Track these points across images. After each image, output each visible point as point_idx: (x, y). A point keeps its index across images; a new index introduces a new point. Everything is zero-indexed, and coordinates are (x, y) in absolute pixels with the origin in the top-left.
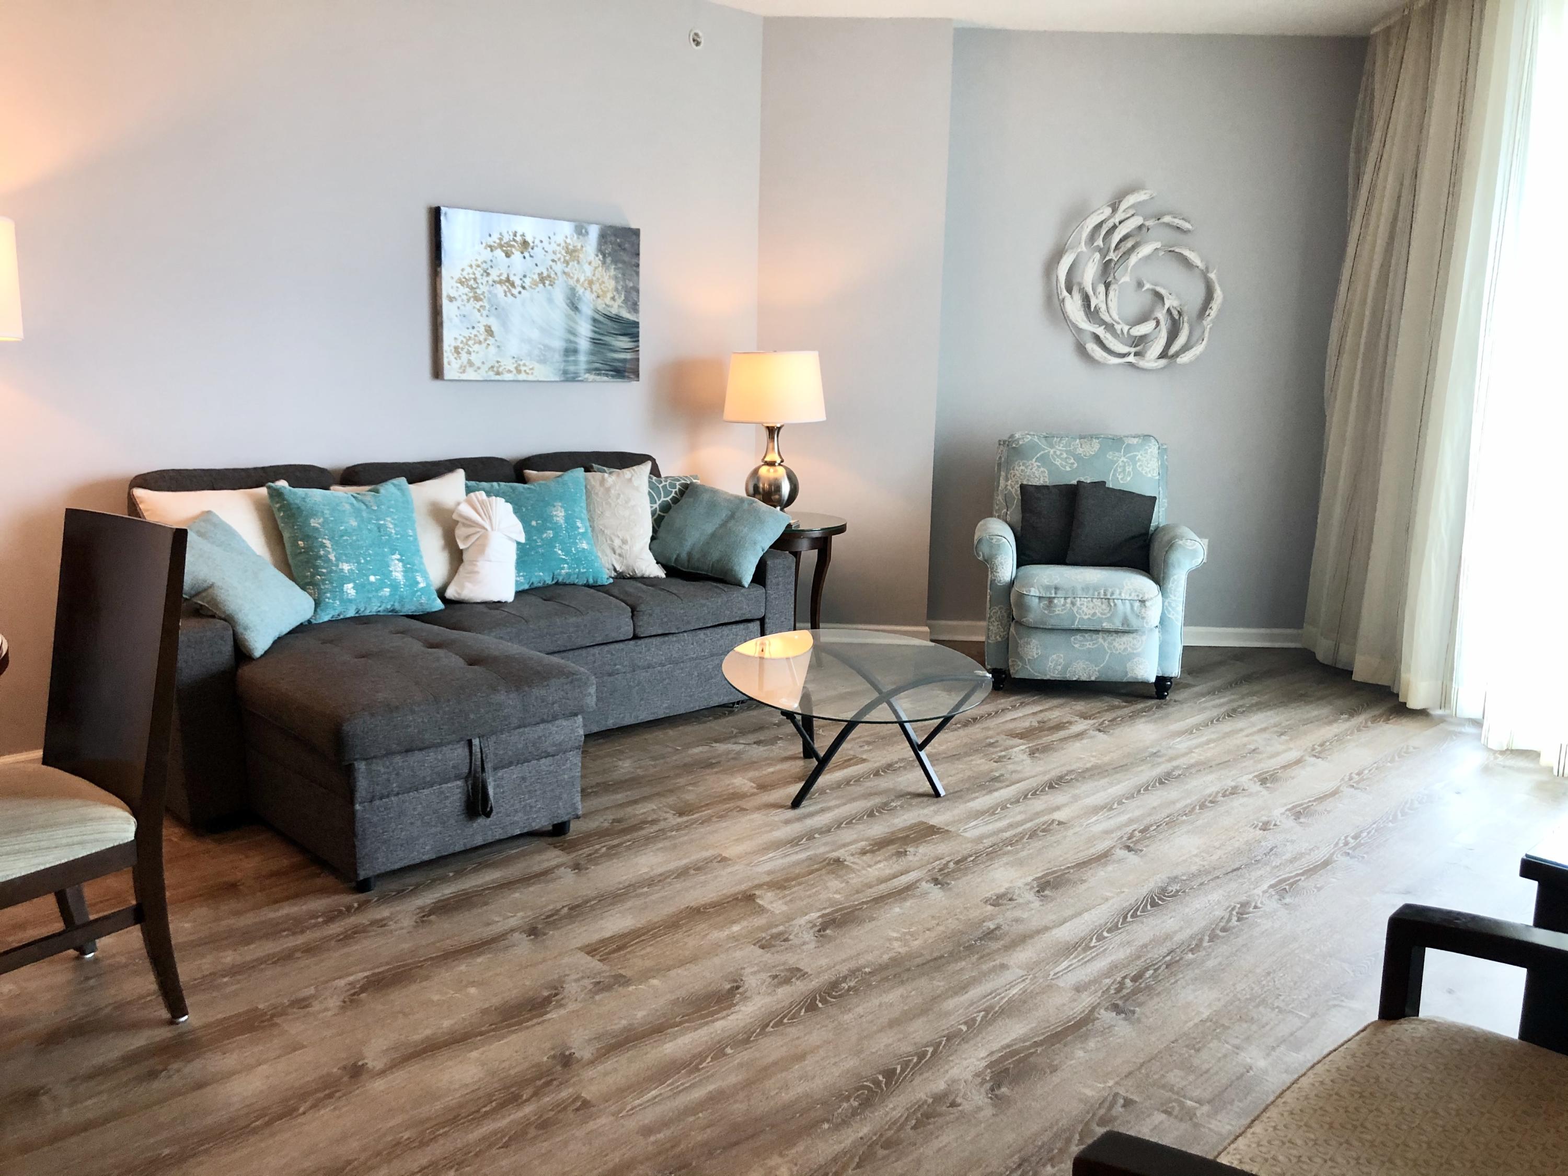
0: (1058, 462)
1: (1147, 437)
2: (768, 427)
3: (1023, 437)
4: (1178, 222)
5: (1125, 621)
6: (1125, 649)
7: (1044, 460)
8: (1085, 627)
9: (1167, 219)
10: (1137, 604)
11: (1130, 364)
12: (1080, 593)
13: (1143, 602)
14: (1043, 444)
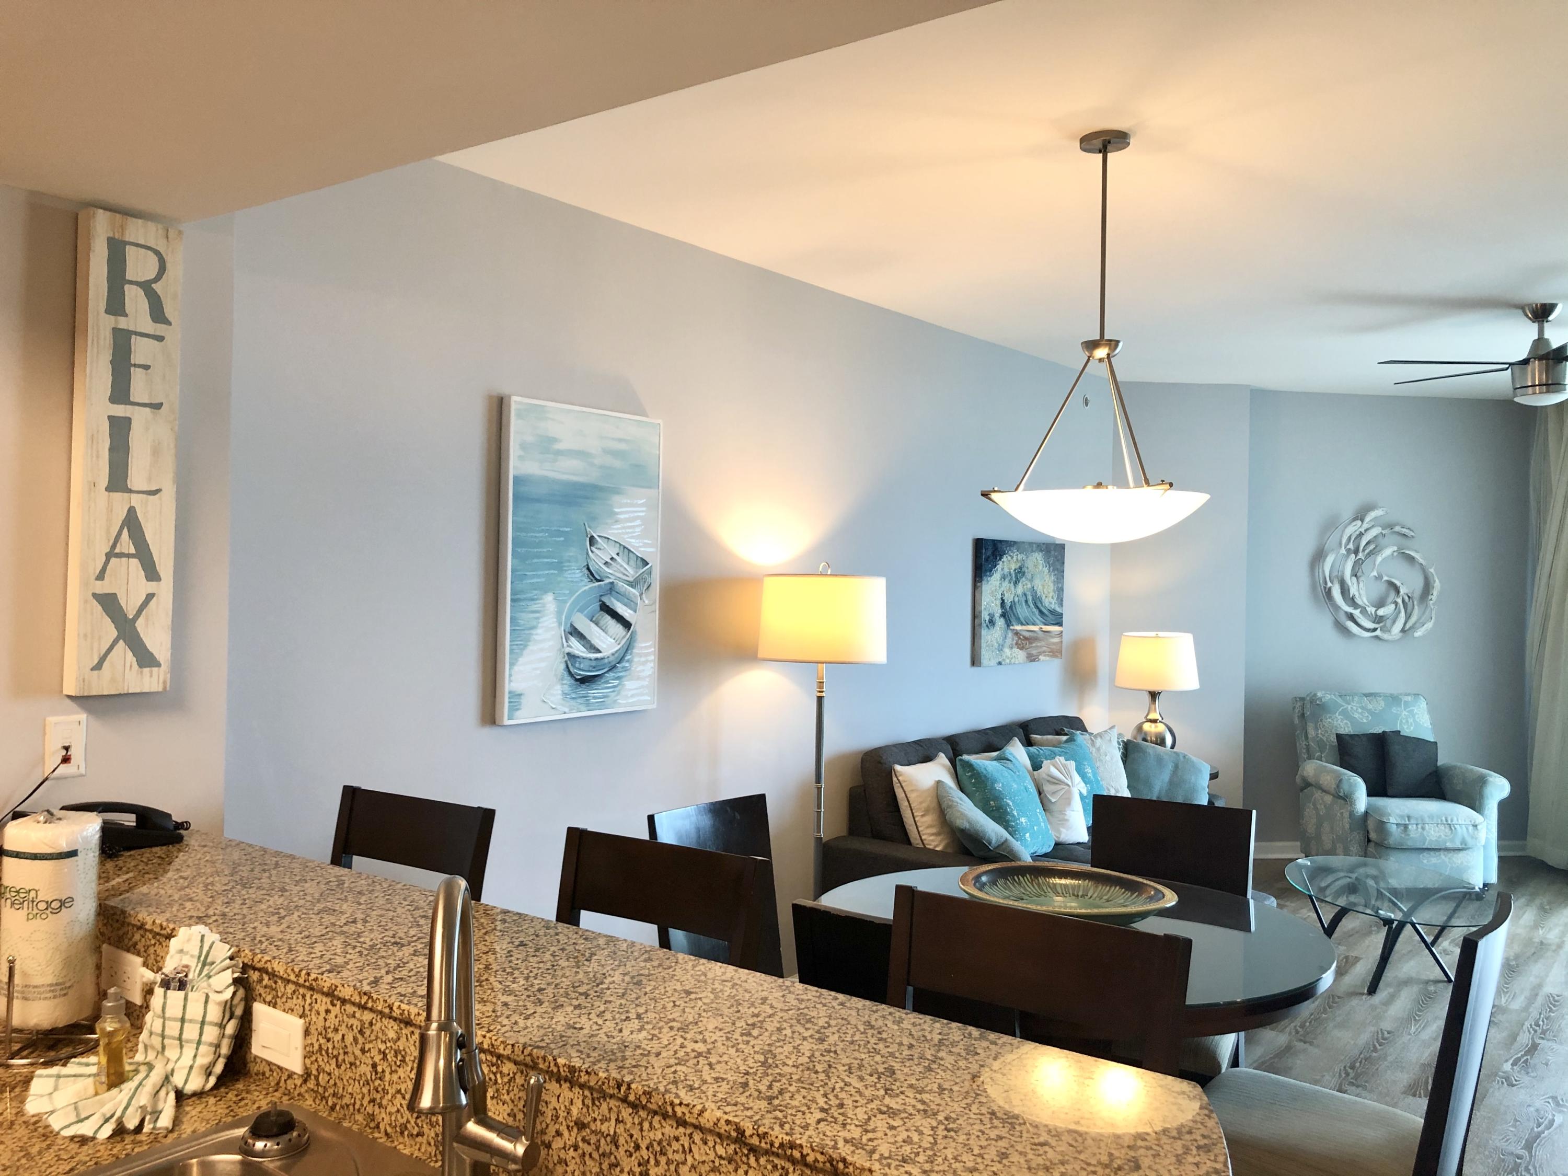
0: (1356, 716)
1: (1416, 695)
2: (1150, 692)
3: (1325, 696)
4: (1404, 531)
5: (1464, 842)
6: (1462, 863)
7: (1345, 713)
8: (1433, 847)
9: (1397, 529)
10: (1471, 828)
11: (1377, 637)
12: (1427, 820)
13: (1475, 826)
14: (1339, 701)
